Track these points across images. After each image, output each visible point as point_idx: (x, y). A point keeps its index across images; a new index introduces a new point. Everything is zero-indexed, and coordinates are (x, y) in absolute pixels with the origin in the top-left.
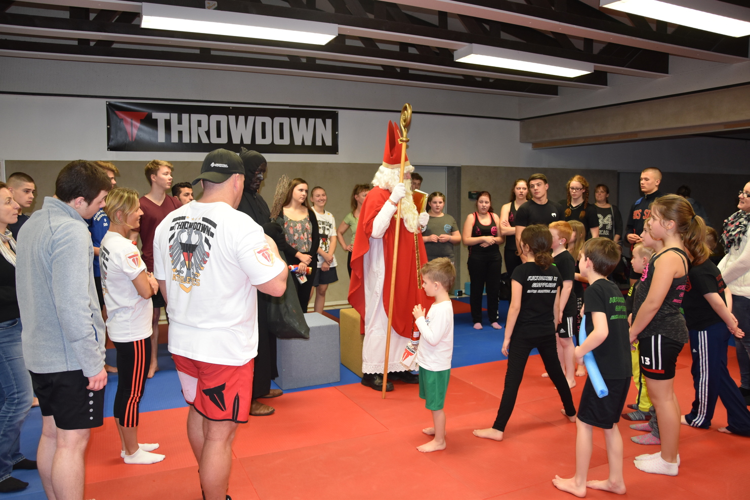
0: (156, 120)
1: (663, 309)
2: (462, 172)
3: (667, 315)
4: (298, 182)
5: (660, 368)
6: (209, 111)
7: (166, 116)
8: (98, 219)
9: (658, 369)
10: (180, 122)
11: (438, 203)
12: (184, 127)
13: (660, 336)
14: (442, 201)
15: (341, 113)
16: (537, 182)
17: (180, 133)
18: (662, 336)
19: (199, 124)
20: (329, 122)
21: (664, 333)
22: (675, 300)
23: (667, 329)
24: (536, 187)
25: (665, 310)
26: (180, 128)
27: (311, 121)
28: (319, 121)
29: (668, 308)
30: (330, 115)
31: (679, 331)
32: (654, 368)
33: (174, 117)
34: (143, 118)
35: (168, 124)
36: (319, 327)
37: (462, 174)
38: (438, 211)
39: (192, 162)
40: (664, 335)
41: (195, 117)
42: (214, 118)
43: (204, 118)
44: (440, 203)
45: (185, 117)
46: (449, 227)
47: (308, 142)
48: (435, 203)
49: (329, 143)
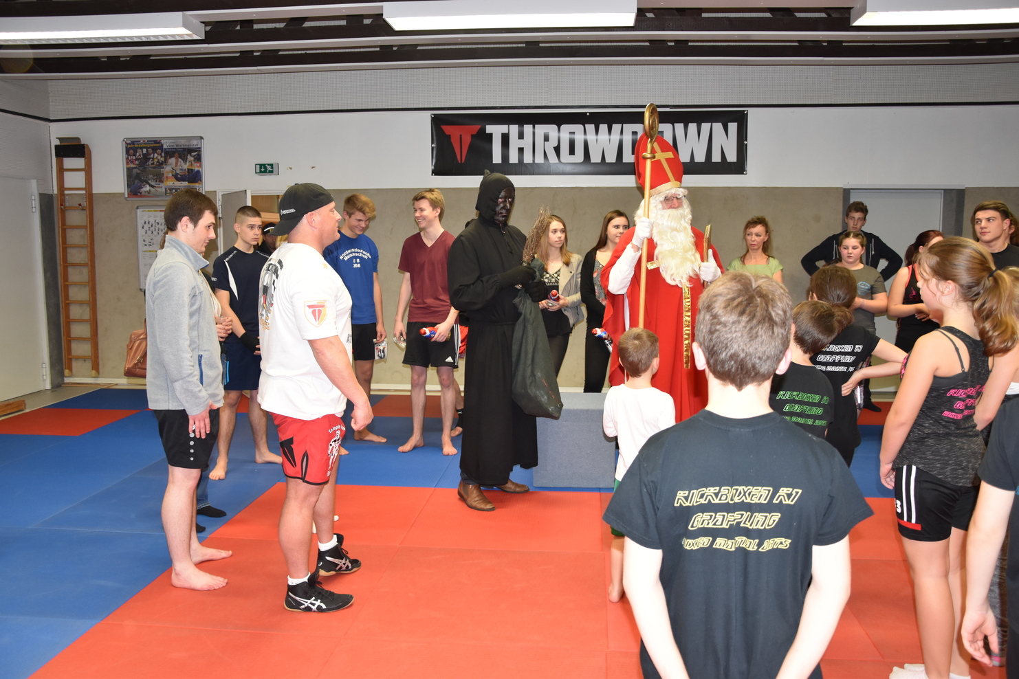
0: (491, 135)
1: (922, 425)
2: (966, 197)
3: (928, 436)
4: (614, 215)
5: (914, 521)
6: (559, 119)
7: (503, 128)
8: (346, 259)
9: (911, 522)
10: (521, 136)
11: (850, 248)
12: (527, 143)
13: (914, 468)
14: (858, 245)
15: (751, 112)
16: (987, 216)
17: (521, 150)
18: (917, 468)
19: (546, 139)
20: (733, 127)
21: (920, 463)
22: (946, 413)
23: (925, 458)
24: (984, 223)
25: (926, 427)
26: (521, 143)
27: (706, 127)
28: (718, 127)
29: (930, 424)
30: (735, 117)
31: (949, 464)
32: (905, 519)
33: (514, 129)
34: (475, 133)
35: (505, 139)
36: (587, 411)
37: (966, 202)
38: (851, 260)
39: (536, 188)
40: (920, 466)
41: (541, 129)
42: (566, 128)
43: (551, 129)
44: (854, 248)
45: (528, 129)
46: (868, 286)
47: (700, 158)
48: (846, 248)
49: (732, 157)
